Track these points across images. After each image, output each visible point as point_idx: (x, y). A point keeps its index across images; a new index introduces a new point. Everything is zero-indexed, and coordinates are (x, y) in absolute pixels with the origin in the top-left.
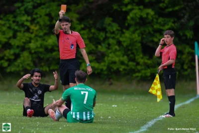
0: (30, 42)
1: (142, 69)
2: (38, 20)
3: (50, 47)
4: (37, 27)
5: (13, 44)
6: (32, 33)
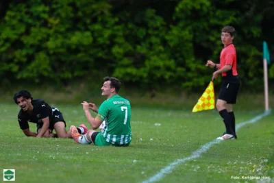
1: (193, 77)
2: (59, 11)
5: (25, 42)
6: (50, 28)
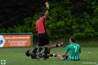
0: (49, 25)
2: (53, 14)
3: (58, 27)
4: (52, 18)
6: (50, 20)
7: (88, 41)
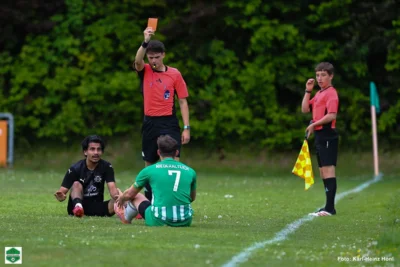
0: (79, 84)
1: (277, 132)
2: (94, 45)
3: (114, 93)
4: (91, 59)
5: (48, 87)
6: (82, 68)
7: (224, 152)
